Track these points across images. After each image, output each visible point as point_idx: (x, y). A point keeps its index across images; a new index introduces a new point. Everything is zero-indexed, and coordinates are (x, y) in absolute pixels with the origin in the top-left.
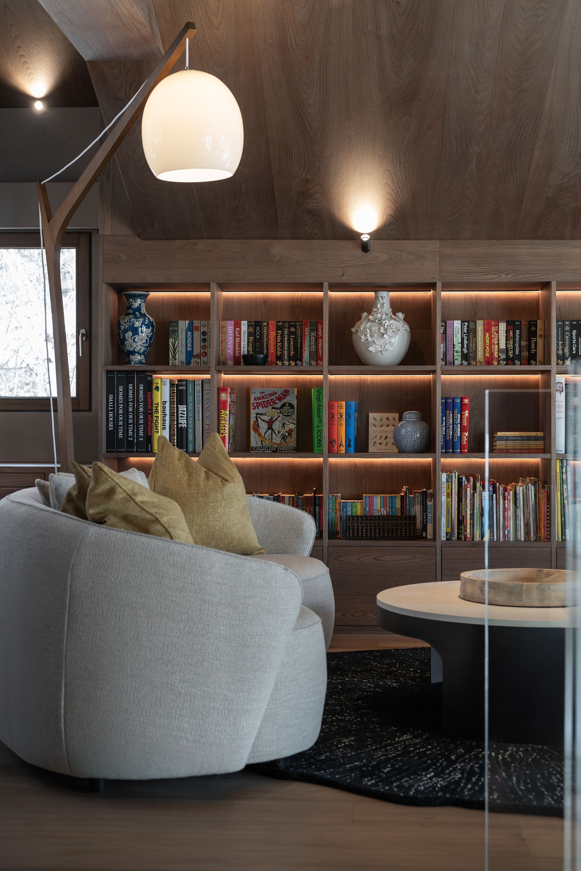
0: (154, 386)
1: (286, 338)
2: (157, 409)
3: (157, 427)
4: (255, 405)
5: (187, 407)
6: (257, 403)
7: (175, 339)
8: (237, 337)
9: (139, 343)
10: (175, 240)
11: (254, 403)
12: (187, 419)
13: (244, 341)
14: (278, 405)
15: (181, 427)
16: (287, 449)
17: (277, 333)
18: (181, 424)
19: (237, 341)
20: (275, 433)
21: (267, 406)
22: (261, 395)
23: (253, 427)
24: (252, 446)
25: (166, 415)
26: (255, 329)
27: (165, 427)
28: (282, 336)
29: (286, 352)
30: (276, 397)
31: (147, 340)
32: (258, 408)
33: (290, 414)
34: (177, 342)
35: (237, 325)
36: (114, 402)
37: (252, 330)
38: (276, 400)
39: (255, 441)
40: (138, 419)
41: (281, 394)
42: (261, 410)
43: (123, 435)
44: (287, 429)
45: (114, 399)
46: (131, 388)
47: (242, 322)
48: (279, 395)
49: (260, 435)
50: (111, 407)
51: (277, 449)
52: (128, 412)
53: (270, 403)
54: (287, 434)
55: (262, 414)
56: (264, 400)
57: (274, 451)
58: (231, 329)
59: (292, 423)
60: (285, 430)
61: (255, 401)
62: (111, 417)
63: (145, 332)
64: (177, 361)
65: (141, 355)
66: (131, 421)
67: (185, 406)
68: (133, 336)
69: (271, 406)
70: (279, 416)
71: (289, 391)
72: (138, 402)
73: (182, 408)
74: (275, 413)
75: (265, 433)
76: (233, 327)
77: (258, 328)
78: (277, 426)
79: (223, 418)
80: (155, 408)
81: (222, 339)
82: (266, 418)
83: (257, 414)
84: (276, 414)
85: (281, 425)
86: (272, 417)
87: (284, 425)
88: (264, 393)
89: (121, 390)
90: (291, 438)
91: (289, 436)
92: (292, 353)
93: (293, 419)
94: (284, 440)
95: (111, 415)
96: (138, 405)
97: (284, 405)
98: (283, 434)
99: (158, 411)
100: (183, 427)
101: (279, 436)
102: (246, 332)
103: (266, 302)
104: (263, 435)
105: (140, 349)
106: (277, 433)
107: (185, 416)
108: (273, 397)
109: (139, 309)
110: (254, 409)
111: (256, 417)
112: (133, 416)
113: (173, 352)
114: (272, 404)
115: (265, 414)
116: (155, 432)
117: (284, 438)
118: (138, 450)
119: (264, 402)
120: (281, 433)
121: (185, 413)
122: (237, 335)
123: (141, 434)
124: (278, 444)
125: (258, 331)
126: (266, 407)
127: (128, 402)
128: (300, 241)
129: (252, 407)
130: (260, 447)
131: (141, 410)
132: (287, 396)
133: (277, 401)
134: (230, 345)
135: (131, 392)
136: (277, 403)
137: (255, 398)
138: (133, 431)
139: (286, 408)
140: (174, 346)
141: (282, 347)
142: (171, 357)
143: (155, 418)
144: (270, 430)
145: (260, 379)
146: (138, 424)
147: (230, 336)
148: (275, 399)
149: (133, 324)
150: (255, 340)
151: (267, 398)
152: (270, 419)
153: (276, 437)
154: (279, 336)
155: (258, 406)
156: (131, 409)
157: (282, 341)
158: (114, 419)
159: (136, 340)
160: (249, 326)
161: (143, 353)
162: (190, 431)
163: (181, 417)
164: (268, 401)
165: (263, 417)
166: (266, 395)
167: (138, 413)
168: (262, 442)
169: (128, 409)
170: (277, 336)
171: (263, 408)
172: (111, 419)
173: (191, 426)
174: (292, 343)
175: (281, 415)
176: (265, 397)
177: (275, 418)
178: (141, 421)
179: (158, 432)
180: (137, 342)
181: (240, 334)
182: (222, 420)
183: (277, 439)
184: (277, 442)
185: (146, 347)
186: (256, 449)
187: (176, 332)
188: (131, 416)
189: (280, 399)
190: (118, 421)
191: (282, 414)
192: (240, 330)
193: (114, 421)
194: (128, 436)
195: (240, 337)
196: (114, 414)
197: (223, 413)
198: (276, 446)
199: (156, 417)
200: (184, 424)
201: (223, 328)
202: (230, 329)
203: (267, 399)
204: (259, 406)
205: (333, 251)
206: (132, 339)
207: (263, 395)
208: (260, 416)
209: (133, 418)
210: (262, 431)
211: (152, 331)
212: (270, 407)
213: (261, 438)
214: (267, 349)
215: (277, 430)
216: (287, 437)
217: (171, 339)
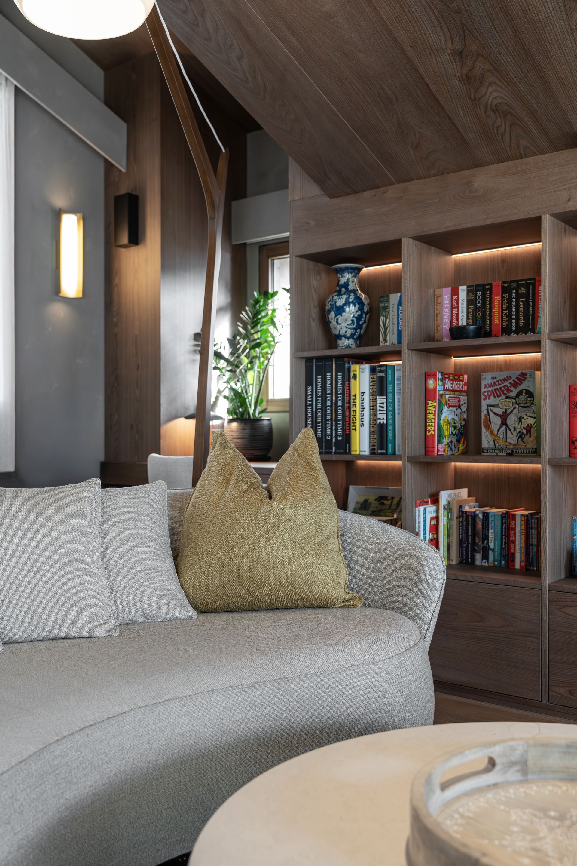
0: (352, 375)
1: (514, 304)
2: (354, 402)
3: (354, 423)
4: (486, 394)
5: (386, 398)
6: (488, 391)
7: (386, 317)
8: (455, 308)
9: (343, 325)
10: (363, 192)
11: (485, 392)
12: (387, 413)
13: (462, 312)
14: (513, 394)
15: (380, 422)
16: (525, 452)
17: (503, 297)
18: (380, 419)
19: (454, 313)
20: (510, 430)
21: (500, 396)
22: (492, 381)
23: (484, 422)
24: (483, 447)
25: (364, 408)
26: (476, 295)
27: (363, 424)
28: (510, 300)
29: (514, 321)
30: (510, 383)
31: (352, 321)
32: (489, 399)
33: (528, 404)
34: (388, 320)
35: (455, 292)
36: (312, 395)
37: (472, 297)
38: (510, 387)
39: (486, 442)
40: (336, 415)
41: (517, 378)
42: (492, 400)
43: (322, 434)
44: (524, 425)
45: (312, 392)
46: (329, 377)
47: (461, 288)
48: (514, 381)
49: (492, 433)
50: (310, 401)
51: (512, 451)
52: (326, 407)
53: (503, 391)
54: (524, 431)
55: (494, 406)
56: (496, 387)
57: (509, 454)
58: (448, 298)
59: (531, 417)
60: (522, 426)
61: (486, 390)
62: (309, 413)
63: (351, 310)
64: (388, 344)
65: (348, 338)
66: (329, 417)
67: (385, 397)
68: (336, 316)
69: (504, 394)
70: (515, 408)
71: (526, 375)
72: (337, 394)
73: (381, 400)
74: (509, 404)
75: (498, 431)
76: (449, 296)
77: (479, 294)
78: (512, 420)
79: (431, 412)
80: (352, 401)
81: (438, 312)
82: (499, 411)
83: (488, 406)
84: (511, 405)
85: (517, 419)
86: (506, 409)
87: (520, 419)
88: (496, 378)
89: (319, 380)
90: (530, 437)
91: (527, 434)
92: (522, 322)
93: (532, 410)
94: (522, 440)
95: (309, 410)
96: (337, 397)
97: (520, 393)
98: (520, 432)
99: (355, 405)
100: (382, 423)
101: (515, 433)
102: (465, 301)
103: (504, 260)
104: (496, 432)
105: (346, 332)
106: (512, 430)
107: (385, 409)
108: (507, 383)
109: (346, 285)
110: (485, 399)
111: (487, 410)
112: (331, 411)
113: (384, 332)
114: (505, 392)
115: (498, 406)
116: (353, 429)
117: (521, 436)
118: (337, 451)
119: (496, 390)
120: (518, 430)
121: (385, 405)
122: (455, 305)
123: (340, 432)
124: (514, 445)
125: (479, 297)
126: (498, 396)
127: (326, 394)
128: (510, 163)
129: (483, 397)
130: (493, 449)
131: (340, 403)
132: (524, 380)
133: (512, 389)
134: (446, 318)
135: (329, 382)
136: (512, 391)
137: (485, 385)
138: (331, 429)
139: (522, 397)
140: (384, 325)
141: (509, 316)
142: (381, 339)
143: (352, 413)
144: (504, 427)
145: (497, 361)
146: (337, 420)
147: (447, 307)
148: (509, 385)
149: (336, 302)
150: (476, 309)
151: (499, 384)
152: (503, 413)
153: (511, 436)
154: (504, 300)
155: (489, 396)
156: (329, 403)
157: (509, 308)
158: (312, 414)
159: (339, 321)
160: (468, 292)
161: (352, 336)
162: (390, 427)
163: (380, 410)
164: (501, 388)
165: (495, 410)
166: (498, 381)
167: (337, 407)
168: (494, 441)
169: (326, 402)
170: (503, 301)
171: (495, 397)
172: (310, 415)
173: (390, 422)
174: (521, 309)
175: (517, 406)
176: (497, 383)
177: (510, 410)
178: (340, 417)
179: (355, 429)
180: (340, 324)
181: (457, 303)
182: (429, 413)
183: (513, 439)
184: (513, 442)
185: (353, 329)
186: (487, 450)
187: (386, 308)
188: (329, 411)
189: (515, 385)
190: (316, 417)
191: (518, 404)
192: (458, 298)
193: (312, 417)
194: (326, 435)
195: (458, 308)
196: (312, 408)
197: (430, 405)
198: (511, 447)
199: (354, 411)
200: (383, 419)
201: (437, 297)
202: (446, 299)
203: (498, 387)
204: (491, 395)
205: (554, 168)
206: (336, 320)
207: (495, 380)
208: (492, 408)
209: (331, 414)
210: (495, 428)
211: (359, 309)
212: (503, 397)
213: (493, 437)
214: (490, 320)
215: (513, 426)
216: (525, 435)
217: (382, 317)
